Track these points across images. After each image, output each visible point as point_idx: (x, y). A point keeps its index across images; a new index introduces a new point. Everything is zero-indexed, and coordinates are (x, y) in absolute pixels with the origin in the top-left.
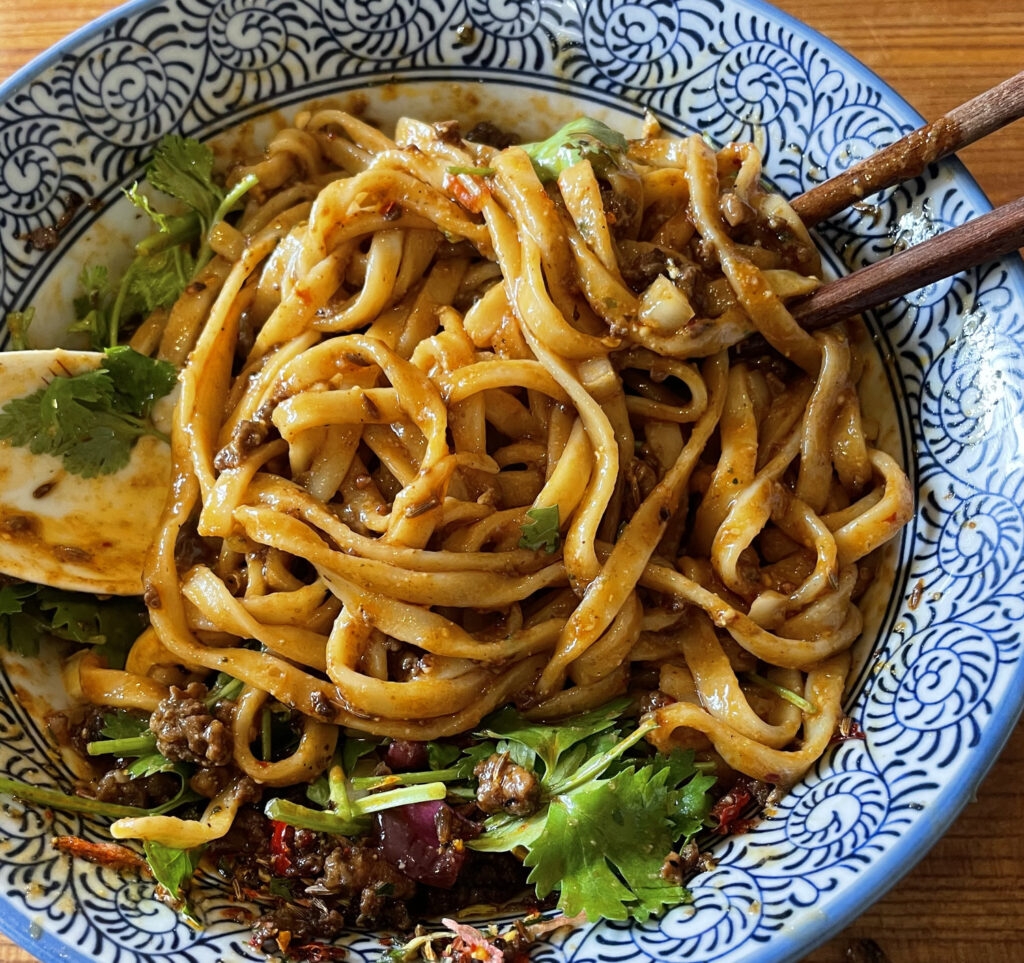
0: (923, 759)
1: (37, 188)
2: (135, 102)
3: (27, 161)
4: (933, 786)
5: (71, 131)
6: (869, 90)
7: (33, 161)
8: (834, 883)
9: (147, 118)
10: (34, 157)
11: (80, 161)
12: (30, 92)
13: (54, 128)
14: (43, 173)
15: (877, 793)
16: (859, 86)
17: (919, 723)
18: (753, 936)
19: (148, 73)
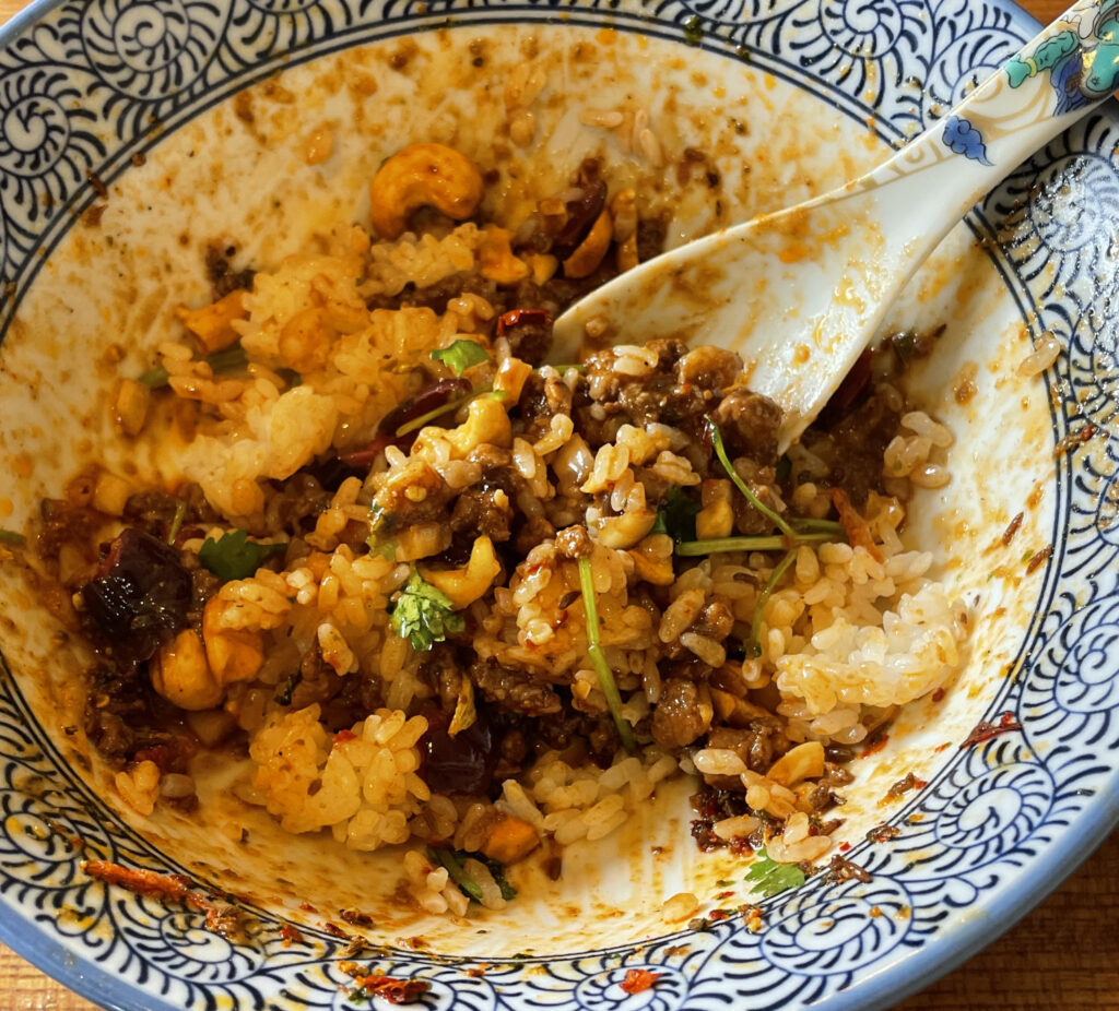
0: (1091, 742)
1: (42, 146)
2: (153, 49)
3: (31, 113)
4: (1105, 769)
5: (80, 80)
6: (997, 11)
7: (37, 114)
8: (995, 880)
9: (167, 67)
10: (39, 110)
11: (91, 116)
12: (34, 35)
13: (62, 77)
14: (50, 129)
15: (1040, 783)
16: (985, 7)
17: (1084, 705)
18: (904, 941)
19: (168, 15)
